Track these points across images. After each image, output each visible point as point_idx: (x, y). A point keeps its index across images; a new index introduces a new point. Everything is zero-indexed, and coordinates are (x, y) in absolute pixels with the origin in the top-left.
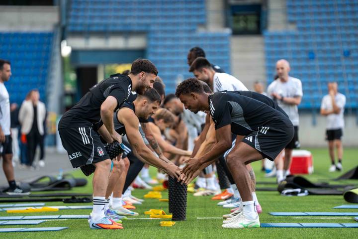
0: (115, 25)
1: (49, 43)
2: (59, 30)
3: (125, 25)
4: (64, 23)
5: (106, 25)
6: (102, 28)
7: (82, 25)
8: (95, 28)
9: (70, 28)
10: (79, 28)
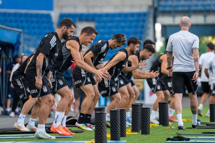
0: (197, 6)
1: (144, 21)
2: (152, 11)
3: (204, 6)
4: (156, 5)
5: (189, 6)
6: (186, 9)
7: (170, 6)
8: (180, 9)
9: (161, 9)
10: (168, 9)
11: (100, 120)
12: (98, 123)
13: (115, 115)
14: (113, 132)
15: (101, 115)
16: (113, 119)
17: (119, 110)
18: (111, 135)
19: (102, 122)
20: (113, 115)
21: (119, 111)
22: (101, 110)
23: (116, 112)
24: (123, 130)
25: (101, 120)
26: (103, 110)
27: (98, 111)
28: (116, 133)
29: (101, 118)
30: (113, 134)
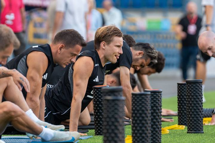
11: (113, 113)
12: (110, 118)
13: (140, 102)
14: (136, 134)
15: (116, 104)
16: (138, 111)
17: (149, 93)
18: (133, 140)
19: (116, 116)
20: (138, 102)
21: (149, 95)
22: (116, 94)
23: (144, 96)
24: (156, 131)
25: (116, 113)
26: (119, 94)
27: (109, 95)
28: (143, 137)
29: (116, 109)
30: (136, 138)
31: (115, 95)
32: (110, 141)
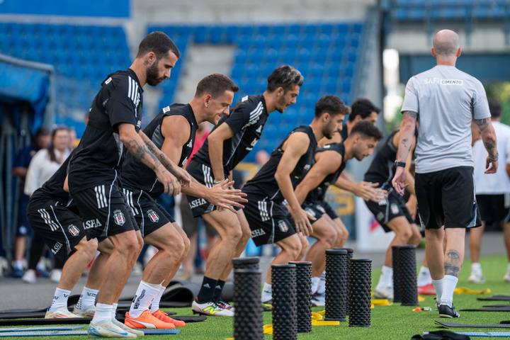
0: (486, 6)
1: (355, 44)
2: (375, 20)
3: (504, 6)
4: (385, 4)
5: (469, 7)
6: (461, 13)
7: (421, 7)
8: (445, 14)
9: (397, 14)
10: (414, 14)
11: (246, 291)
12: (242, 298)
13: (283, 278)
14: (278, 319)
15: (250, 279)
16: (280, 289)
17: (295, 265)
18: (274, 328)
19: (251, 294)
20: (280, 277)
21: (293, 268)
22: (250, 266)
23: (287, 270)
24: (305, 316)
25: (250, 291)
26: (255, 266)
27: (242, 268)
28: (287, 323)
29: (250, 285)
30: (278, 324)
31: (249, 268)
32: (243, 338)
